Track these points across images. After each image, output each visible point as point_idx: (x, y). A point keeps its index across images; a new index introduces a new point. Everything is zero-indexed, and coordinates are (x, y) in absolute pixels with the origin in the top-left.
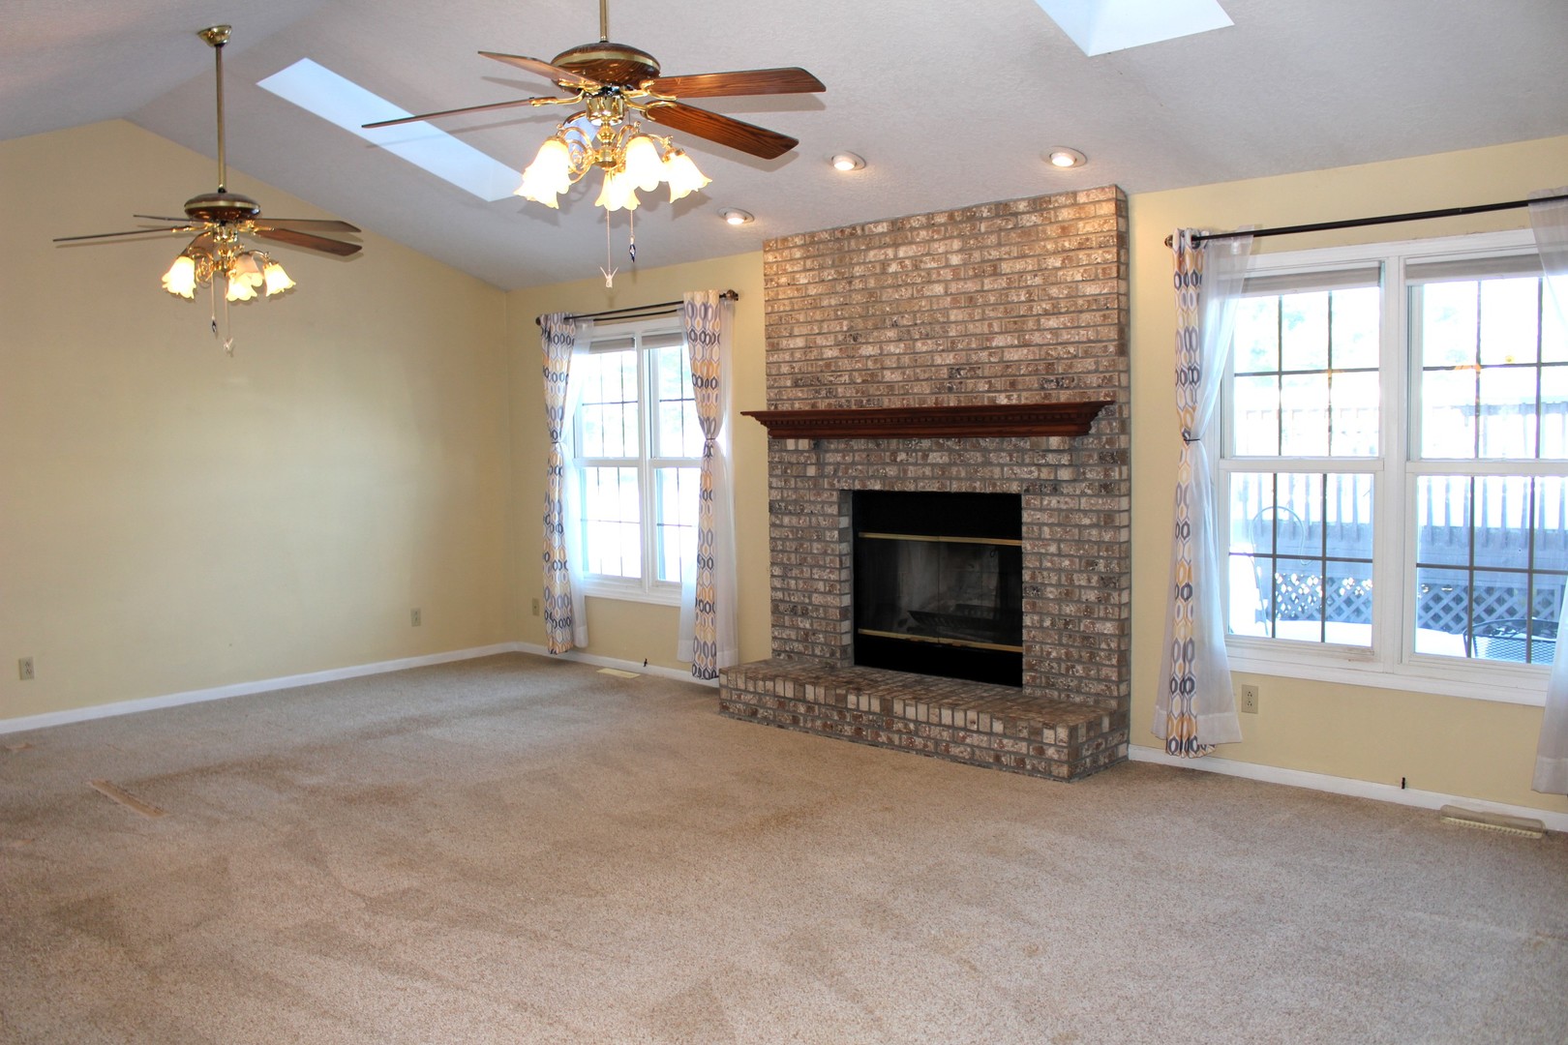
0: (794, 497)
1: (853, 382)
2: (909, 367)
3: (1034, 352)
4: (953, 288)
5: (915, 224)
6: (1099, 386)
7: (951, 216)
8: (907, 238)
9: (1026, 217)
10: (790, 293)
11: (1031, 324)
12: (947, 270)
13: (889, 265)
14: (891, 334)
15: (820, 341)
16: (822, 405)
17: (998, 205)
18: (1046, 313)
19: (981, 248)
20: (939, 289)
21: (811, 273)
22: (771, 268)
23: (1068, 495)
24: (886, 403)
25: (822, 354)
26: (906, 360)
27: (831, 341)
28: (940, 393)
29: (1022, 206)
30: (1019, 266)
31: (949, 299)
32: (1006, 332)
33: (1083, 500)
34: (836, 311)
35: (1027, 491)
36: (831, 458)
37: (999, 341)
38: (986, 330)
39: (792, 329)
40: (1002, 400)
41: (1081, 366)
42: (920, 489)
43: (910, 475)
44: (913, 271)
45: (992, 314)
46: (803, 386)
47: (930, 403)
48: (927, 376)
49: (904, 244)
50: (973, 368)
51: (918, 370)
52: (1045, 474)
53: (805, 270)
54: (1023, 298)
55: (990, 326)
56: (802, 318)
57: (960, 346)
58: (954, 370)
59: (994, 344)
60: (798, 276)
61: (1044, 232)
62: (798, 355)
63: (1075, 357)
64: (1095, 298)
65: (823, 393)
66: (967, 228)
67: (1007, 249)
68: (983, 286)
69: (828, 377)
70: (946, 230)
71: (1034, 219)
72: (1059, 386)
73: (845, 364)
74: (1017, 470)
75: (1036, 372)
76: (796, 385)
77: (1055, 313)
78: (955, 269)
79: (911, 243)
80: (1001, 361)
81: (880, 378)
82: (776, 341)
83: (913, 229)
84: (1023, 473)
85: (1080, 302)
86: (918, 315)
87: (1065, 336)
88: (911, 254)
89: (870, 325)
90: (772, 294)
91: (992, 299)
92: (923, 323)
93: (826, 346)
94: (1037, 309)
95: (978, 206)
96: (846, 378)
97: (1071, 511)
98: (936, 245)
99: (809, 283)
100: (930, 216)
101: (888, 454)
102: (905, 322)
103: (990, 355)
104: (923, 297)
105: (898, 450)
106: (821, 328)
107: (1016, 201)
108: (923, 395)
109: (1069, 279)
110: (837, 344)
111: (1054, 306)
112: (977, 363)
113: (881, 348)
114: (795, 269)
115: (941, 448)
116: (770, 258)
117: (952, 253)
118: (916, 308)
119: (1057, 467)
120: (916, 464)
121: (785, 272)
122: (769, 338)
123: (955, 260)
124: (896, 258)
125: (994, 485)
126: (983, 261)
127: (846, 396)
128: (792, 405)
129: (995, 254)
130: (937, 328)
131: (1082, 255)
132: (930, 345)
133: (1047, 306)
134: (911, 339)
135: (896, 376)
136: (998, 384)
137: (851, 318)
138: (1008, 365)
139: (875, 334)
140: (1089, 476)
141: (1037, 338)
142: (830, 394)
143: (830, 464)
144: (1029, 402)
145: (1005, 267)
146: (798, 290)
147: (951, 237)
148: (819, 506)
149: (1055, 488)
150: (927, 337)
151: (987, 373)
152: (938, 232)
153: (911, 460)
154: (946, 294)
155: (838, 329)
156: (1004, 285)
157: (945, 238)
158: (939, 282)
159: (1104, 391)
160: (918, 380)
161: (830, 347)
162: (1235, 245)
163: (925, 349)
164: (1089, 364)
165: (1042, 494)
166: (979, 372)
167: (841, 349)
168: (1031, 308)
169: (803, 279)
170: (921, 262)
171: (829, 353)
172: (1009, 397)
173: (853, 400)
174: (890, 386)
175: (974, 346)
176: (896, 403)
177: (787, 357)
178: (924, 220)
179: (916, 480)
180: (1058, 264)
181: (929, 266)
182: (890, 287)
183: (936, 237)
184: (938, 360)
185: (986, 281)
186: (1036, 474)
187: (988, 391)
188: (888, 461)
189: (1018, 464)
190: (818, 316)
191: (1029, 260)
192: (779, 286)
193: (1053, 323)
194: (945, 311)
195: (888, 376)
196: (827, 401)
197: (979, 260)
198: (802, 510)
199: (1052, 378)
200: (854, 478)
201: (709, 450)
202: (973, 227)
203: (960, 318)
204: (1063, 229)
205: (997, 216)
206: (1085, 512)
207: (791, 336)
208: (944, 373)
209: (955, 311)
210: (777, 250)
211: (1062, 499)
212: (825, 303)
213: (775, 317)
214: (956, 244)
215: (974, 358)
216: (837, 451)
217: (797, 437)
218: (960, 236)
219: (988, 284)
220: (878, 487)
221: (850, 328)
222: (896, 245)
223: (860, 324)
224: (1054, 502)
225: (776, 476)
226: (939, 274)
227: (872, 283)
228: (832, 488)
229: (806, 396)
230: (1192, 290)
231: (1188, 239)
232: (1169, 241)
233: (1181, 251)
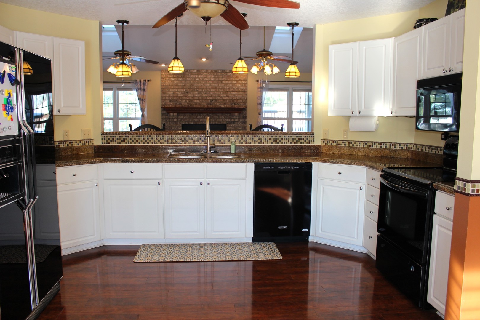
0: (169, 126)
1: (186, 102)
2: (201, 99)
3: (230, 98)
4: (212, 85)
5: (203, 71)
6: (243, 105)
7: (212, 71)
8: (201, 74)
9: (228, 73)
10: (169, 82)
11: (229, 93)
12: (210, 81)
13: (196, 79)
14: (197, 92)
15: (177, 93)
16: (178, 106)
17: (223, 70)
18: (232, 91)
19: (218, 78)
20: (209, 85)
21: (175, 78)
22: (164, 76)
23: (236, 124)
24: (195, 106)
25: (178, 95)
26: (200, 98)
27: (180, 93)
28: (208, 105)
29: (228, 71)
30: (227, 82)
31: (211, 87)
32: (224, 94)
33: (239, 125)
34: (182, 87)
35: (228, 123)
36: (180, 117)
37: (222, 96)
38: (219, 93)
39: (169, 90)
40: (223, 106)
41: (239, 101)
42: (203, 123)
43: (200, 121)
44: (202, 80)
45: (221, 90)
46: (172, 102)
47: (206, 106)
48: (205, 101)
49: (200, 75)
50: (216, 101)
51: (203, 100)
52: (232, 120)
53: (173, 77)
54: (228, 88)
55: (220, 92)
56: (172, 87)
57: (213, 96)
58: (211, 101)
59: (221, 96)
60: (171, 78)
61: (232, 76)
62: (171, 95)
63: (238, 99)
64: (243, 89)
65: (178, 104)
66: (215, 74)
67: (224, 79)
68: (219, 85)
69: (179, 100)
70: (210, 73)
71: (230, 74)
72: (235, 104)
73: (184, 98)
74: (226, 119)
75: (230, 102)
76: (170, 101)
77: (234, 91)
78: (212, 81)
79: (202, 75)
80: (223, 99)
81: (193, 101)
82: (165, 92)
83: (202, 72)
84: (227, 120)
85: (239, 90)
86: (203, 89)
87: (236, 96)
88: (202, 77)
89: (191, 90)
90: (164, 82)
91: (221, 88)
92: (204, 91)
93: (179, 94)
94: (230, 90)
95: (218, 70)
96: (184, 101)
97: (237, 127)
98: (208, 76)
99: (175, 80)
100: (207, 70)
101: (195, 116)
102: (200, 90)
103: (220, 98)
104: (204, 86)
105: (198, 116)
106: (178, 90)
107: (227, 70)
108: (204, 105)
109: (237, 85)
110: (182, 94)
111: (234, 90)
112: (217, 99)
113: (194, 95)
114: (171, 77)
116: (163, 74)
117: (212, 78)
118: (203, 88)
119: (235, 119)
120: (202, 118)
121: (168, 77)
122: (163, 91)
123: (212, 79)
124: (198, 77)
125: (221, 122)
126: (219, 80)
127: (184, 104)
128: (169, 106)
129: (221, 79)
130: (208, 92)
131: (240, 81)
132: (206, 95)
133: (233, 90)
134: (201, 94)
135: (198, 101)
136: (222, 103)
137: (186, 88)
138: (224, 100)
139: (192, 92)
140: (241, 120)
141: (230, 95)
142: (180, 104)
143: (180, 119)
144: (228, 107)
145: (224, 82)
146: (171, 81)
147: (212, 75)
148: (176, 128)
149: (234, 123)
150: (205, 94)
151: (219, 101)
152: (209, 73)
153: (201, 118)
154: (210, 86)
155: (182, 90)
156: (223, 85)
157: (210, 75)
158: (209, 83)
159: (244, 106)
160: (203, 102)
161: (180, 94)
163: (205, 96)
164: (241, 101)
165: (231, 124)
166: (218, 101)
167: (183, 95)
168: (229, 90)
169: (173, 79)
170: (204, 79)
171: (180, 95)
172: (224, 106)
173: (186, 105)
174: (196, 103)
175: (216, 96)
176: (197, 106)
177: (168, 96)
178: (205, 71)
179: (202, 122)
180: (235, 82)
181: (206, 80)
182: (196, 83)
183: (208, 74)
184: (208, 98)
185: (220, 84)
186: (230, 120)
187: (220, 105)
188: (195, 118)
189: (226, 118)
190: (177, 87)
191: (229, 81)
192: (166, 80)
193: (234, 93)
194: (210, 89)
195: (195, 101)
196: (179, 105)
197: (218, 80)
198: (172, 129)
199: (234, 103)
200: (186, 122)
201: (143, 116)
202: (217, 74)
203: (213, 90)
204: (236, 76)
205: (222, 72)
206: (240, 127)
207: (169, 91)
208: (209, 101)
209: (212, 89)
210: (165, 72)
211: (235, 125)
212: (179, 85)
213: (164, 87)
214: (213, 76)
215: (216, 98)
216: (182, 116)
217: (173, 113)
218: (213, 75)
219: (220, 85)
220: (192, 123)
221: (186, 91)
222: (198, 75)
223: (189, 90)
224: (233, 125)
225: (164, 121)
226: (209, 82)
227: (192, 82)
228: (180, 123)
229: (173, 104)
230: (262, 90)
231: (262, 81)
232: (257, 81)
233: (260, 83)
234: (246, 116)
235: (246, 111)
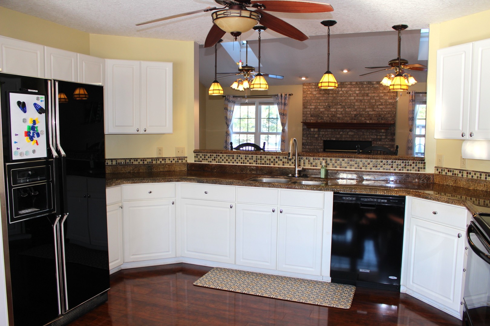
0: (310, 142)
1: (328, 116)
2: (344, 114)
3: (376, 113)
4: (356, 98)
5: (347, 83)
6: (391, 120)
7: (357, 83)
8: (344, 86)
9: (375, 85)
10: (311, 95)
11: (376, 107)
12: (355, 94)
13: (339, 92)
14: (339, 107)
15: (319, 107)
16: (319, 121)
17: (369, 82)
18: (380, 105)
19: (364, 90)
20: (353, 98)
21: (317, 92)
22: (305, 89)
23: (383, 141)
24: (337, 121)
25: (320, 110)
26: (343, 112)
27: (322, 107)
28: (352, 120)
29: (374, 83)
30: (373, 95)
31: (355, 100)
32: (369, 108)
33: (387, 142)
34: (324, 101)
35: (373, 141)
36: (321, 133)
37: (368, 110)
38: (364, 107)
39: (311, 104)
40: (368, 122)
41: (387, 116)
42: (346, 140)
43: (343, 137)
44: (346, 93)
45: (366, 104)
46: (314, 117)
47: (350, 122)
48: (349, 116)
49: (343, 88)
50: (361, 115)
51: (346, 115)
52: (378, 137)
53: (315, 91)
54: (374, 101)
55: (366, 106)
56: (314, 101)
57: (358, 110)
58: (356, 115)
59: (366, 110)
60: (313, 92)
61: (380, 88)
62: (312, 110)
63: (386, 114)
64: (391, 103)
65: (320, 118)
66: (361, 86)
67: (371, 91)
68: (364, 98)
69: (321, 115)
70: (355, 86)
71: (377, 85)
72: (382, 120)
73: (326, 112)
74: (371, 136)
75: (377, 117)
76: (312, 116)
77: (382, 105)
78: (357, 94)
79: (345, 87)
80: (368, 114)
81: (336, 116)
82: (306, 106)
83: (346, 85)
84: (372, 137)
85: (388, 103)
86: (347, 103)
87: (384, 110)
88: (345, 90)
89: (334, 104)
90: (305, 95)
91: (366, 101)
92: (348, 105)
93: (321, 108)
94: (377, 104)
95: (364, 82)
96: (326, 115)
97: (384, 144)
98: (352, 89)
99: (316, 94)
100: (351, 82)
101: (337, 132)
102: (343, 104)
103: (365, 112)
104: (348, 99)
105: (340, 131)
106: (319, 104)
107: (373, 81)
108: (348, 120)
109: (385, 98)
110: (324, 108)
111: (381, 103)
112: (362, 114)
113: (337, 110)
114: (312, 90)
115: (352, 131)
116: (305, 87)
117: (357, 91)
118: (347, 101)
119: (381, 136)
120: (345, 135)
121: (309, 91)
122: (304, 105)
123: (357, 92)
124: (341, 90)
125: (365, 139)
126: (364, 93)
127: (326, 119)
128: (310, 121)
129: (367, 92)
130: (352, 106)
131: (388, 94)
132: (350, 109)
133: (380, 103)
134: (345, 108)
135: (341, 116)
136: (367, 118)
137: (328, 102)
138: (370, 115)
139: (335, 106)
140: (388, 138)
141: (377, 110)
142: (322, 119)
143: (321, 134)
144: (374, 122)
145: (370, 95)
146: (313, 95)
147: (356, 87)
148: (317, 144)
149: (380, 140)
150: (349, 108)
151: (364, 116)
152: (353, 86)
153: (344, 134)
154: (355, 99)
155: (325, 104)
156: (369, 98)
157: (355, 87)
158: (353, 96)
159: (392, 121)
160: (346, 117)
161: (322, 109)
162: (421, 95)
163: (348, 110)
164: (389, 115)
165: (377, 141)
166: (362, 116)
167: (325, 109)
168: (376, 104)
169: (315, 93)
170: (348, 92)
171: (322, 110)
172: (370, 121)
173: (328, 121)
174: (339, 118)
175: (361, 110)
176: (340, 121)
177: (309, 110)
178: (349, 83)
179: (345, 138)
180: (383, 95)
181: (350, 93)
182: (339, 96)
183: (352, 87)
184: (352, 113)
185: (365, 97)
186: (376, 137)
187: (365, 120)
188: (337, 134)
189: (371, 135)
190: (319, 101)
191: (376, 94)
192: (307, 94)
193: (381, 107)
194: (354, 103)
195: (338, 115)
196: (321, 120)
197: (363, 92)
198: (312, 145)
199: (380, 118)
200: (328, 138)
201: (283, 130)
202: (362, 86)
203: (358, 104)
204: (384, 88)
205: (368, 84)
206: (387, 145)
207: (311, 105)
208: (353, 116)
209: (357, 103)
210: (307, 85)
211: (382, 142)
212: (321, 98)
213: (306, 101)
214: (358, 89)
215: (361, 113)
216: (323, 131)
217: (314, 128)
218: (358, 87)
219: (365, 98)
220: (334, 139)
221: (328, 105)
222: (342, 88)
223: (331, 104)
224: (380, 143)
225: (305, 137)
226: (353, 95)
227: (335, 95)
228: (321, 139)
229: (314, 119)
230: (414, 103)
231: (414, 93)
232: (408, 93)
233: (412, 95)
234: (395, 133)
235: (395, 127)
